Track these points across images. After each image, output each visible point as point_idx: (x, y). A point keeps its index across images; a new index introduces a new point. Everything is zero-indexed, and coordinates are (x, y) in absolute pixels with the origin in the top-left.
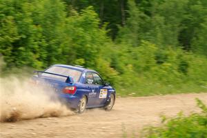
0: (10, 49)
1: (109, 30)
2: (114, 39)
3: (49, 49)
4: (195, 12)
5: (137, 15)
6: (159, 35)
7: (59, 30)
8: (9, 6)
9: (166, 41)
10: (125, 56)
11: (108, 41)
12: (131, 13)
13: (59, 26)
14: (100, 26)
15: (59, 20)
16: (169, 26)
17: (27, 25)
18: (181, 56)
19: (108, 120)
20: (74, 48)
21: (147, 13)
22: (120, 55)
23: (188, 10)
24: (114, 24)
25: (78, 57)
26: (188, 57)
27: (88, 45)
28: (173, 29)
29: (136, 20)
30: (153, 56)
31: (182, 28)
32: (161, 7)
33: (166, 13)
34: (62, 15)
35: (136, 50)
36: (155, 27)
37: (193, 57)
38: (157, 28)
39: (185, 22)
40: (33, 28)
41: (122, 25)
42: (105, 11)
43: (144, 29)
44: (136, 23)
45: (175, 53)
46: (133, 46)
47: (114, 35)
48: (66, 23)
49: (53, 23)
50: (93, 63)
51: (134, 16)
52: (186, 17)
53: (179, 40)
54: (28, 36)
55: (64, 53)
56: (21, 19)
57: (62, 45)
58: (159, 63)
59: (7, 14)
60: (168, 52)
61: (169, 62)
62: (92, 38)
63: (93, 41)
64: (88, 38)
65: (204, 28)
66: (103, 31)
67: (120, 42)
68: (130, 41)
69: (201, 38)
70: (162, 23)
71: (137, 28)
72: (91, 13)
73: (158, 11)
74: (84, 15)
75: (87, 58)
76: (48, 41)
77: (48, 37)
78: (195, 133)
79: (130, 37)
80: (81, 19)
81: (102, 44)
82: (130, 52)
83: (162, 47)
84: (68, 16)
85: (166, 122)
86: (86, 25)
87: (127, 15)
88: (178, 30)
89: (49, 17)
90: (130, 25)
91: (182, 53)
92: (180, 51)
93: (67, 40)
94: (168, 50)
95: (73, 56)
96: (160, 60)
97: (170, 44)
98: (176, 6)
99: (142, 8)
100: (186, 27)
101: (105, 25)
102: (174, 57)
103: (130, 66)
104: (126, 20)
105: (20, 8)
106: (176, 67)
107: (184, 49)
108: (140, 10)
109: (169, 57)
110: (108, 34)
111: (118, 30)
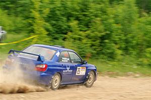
0: (98, 41)
3: (127, 41)
7: (134, 27)
8: (97, 11)
13: (134, 24)
15: (134, 20)
17: (110, 24)
20: (145, 40)
25: (148, 47)
34: (136, 16)
40: (115, 26)
48: (139, 22)
49: (129, 22)
54: (112, 32)
55: (138, 44)
56: (106, 19)
57: (136, 38)
59: (96, 16)
76: (125, 35)
77: (125, 32)
80: (150, 19)
84: (140, 17)
89: (126, 18)
93: (139, 34)
95: (144, 46)
105: (105, 12)
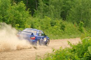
1: (30, 11)
2: (32, 15)
3: (4, 20)
4: (68, 4)
5: (43, 5)
6: (52, 14)
7: (8, 11)
9: (55, 16)
10: (37, 23)
11: (30, 17)
12: (40, 4)
14: (26, 10)
15: (8, 7)
16: (57, 10)
18: (62, 23)
19: (29, 51)
20: (15, 19)
21: (47, 4)
22: (35, 22)
23: (65, 3)
24: (32, 9)
25: (16, 23)
26: (65, 23)
27: (21, 18)
28: (58, 11)
29: (42, 7)
30: (50, 23)
31: (62, 11)
32: (53, 2)
33: (55, 4)
34: (9, 5)
35: (42, 20)
36: (50, 10)
37: (67, 23)
38: (51, 11)
39: (64, 8)
41: (36, 9)
42: (28, 3)
43: (46, 11)
44: (42, 8)
45: (59, 21)
46: (41, 19)
47: (32, 14)
48: (11, 8)
49: (5, 8)
50: (23, 26)
51: (41, 5)
52: (64, 6)
53: (61, 16)
55: (10, 22)
57: (9, 18)
58: (52, 26)
60: (56, 21)
61: (56, 25)
62: (23, 15)
63: (23, 16)
64: (21, 15)
65: (71, 11)
66: (28, 12)
67: (35, 17)
68: (39, 16)
69: (70, 15)
70: (53, 8)
71: (43, 11)
72: (22, 4)
73: (51, 3)
74: (19, 5)
75: (20, 24)
76: (3, 16)
77: (3, 14)
78: (67, 56)
79: (39, 15)
80: (18, 7)
81: (27, 18)
82: (39, 21)
83: (53, 19)
84: (12, 5)
85: (54, 51)
86: (20, 9)
87: (38, 5)
88: (60, 11)
89: (3, 6)
90: (39, 9)
91: (62, 22)
92: (61, 20)
93: (11, 16)
94: (56, 20)
95: (14, 23)
96: (52, 24)
97: (57, 18)
98: (59, 1)
99: (45, 2)
100: (64, 10)
101: (28, 9)
102: (59, 23)
103: (39, 27)
104: (38, 7)
106: (60, 28)
107: (63, 20)
108: (44, 3)
109: (56, 23)
110: (30, 13)
111: (34, 11)
